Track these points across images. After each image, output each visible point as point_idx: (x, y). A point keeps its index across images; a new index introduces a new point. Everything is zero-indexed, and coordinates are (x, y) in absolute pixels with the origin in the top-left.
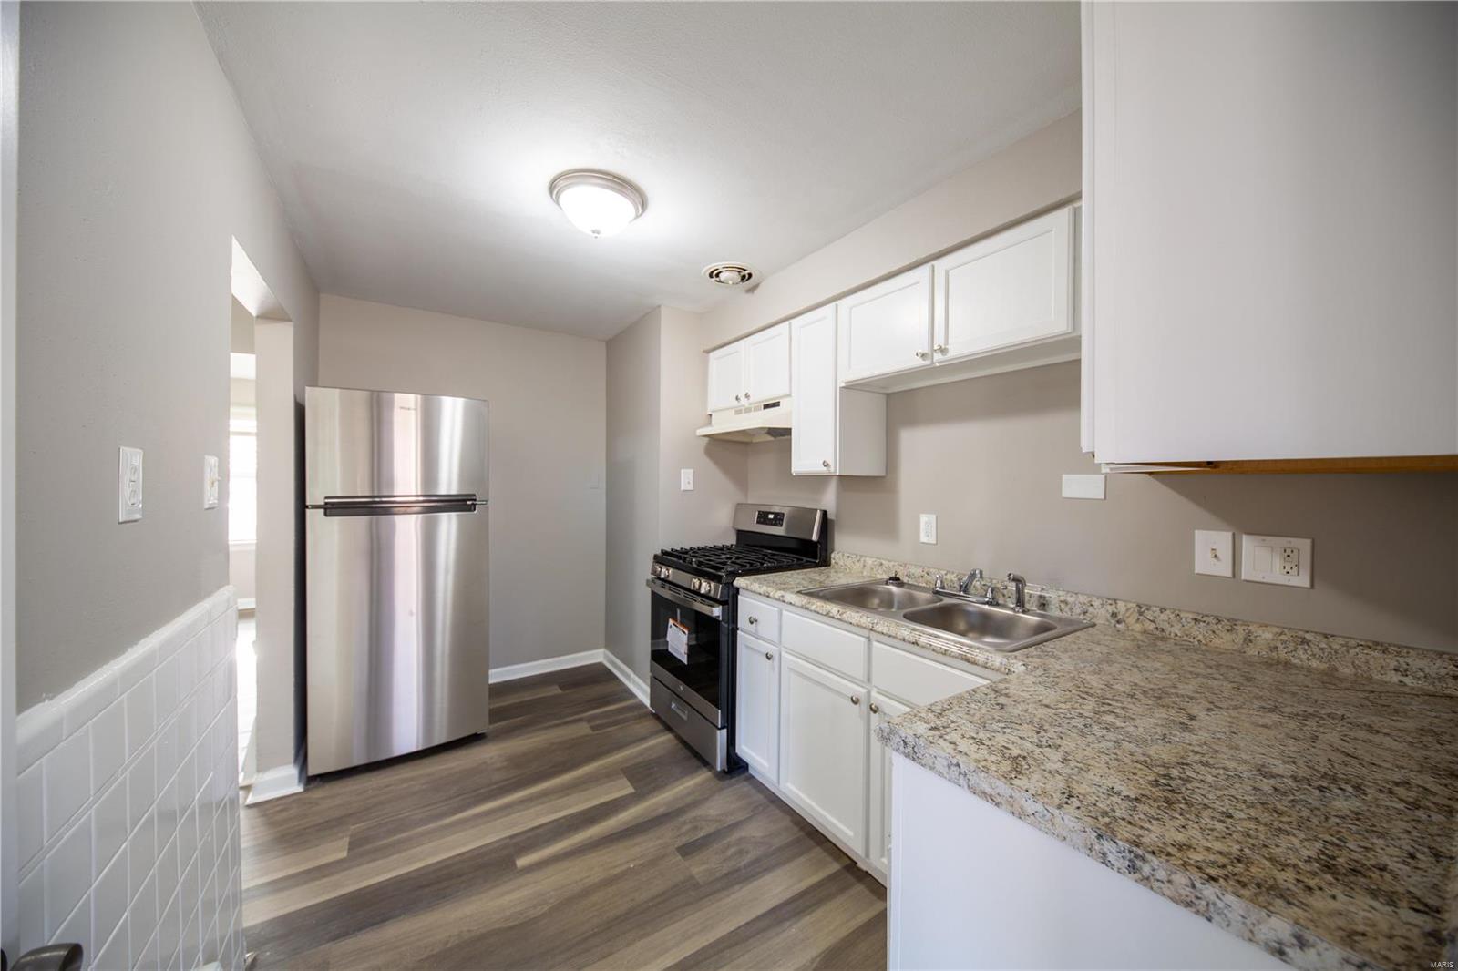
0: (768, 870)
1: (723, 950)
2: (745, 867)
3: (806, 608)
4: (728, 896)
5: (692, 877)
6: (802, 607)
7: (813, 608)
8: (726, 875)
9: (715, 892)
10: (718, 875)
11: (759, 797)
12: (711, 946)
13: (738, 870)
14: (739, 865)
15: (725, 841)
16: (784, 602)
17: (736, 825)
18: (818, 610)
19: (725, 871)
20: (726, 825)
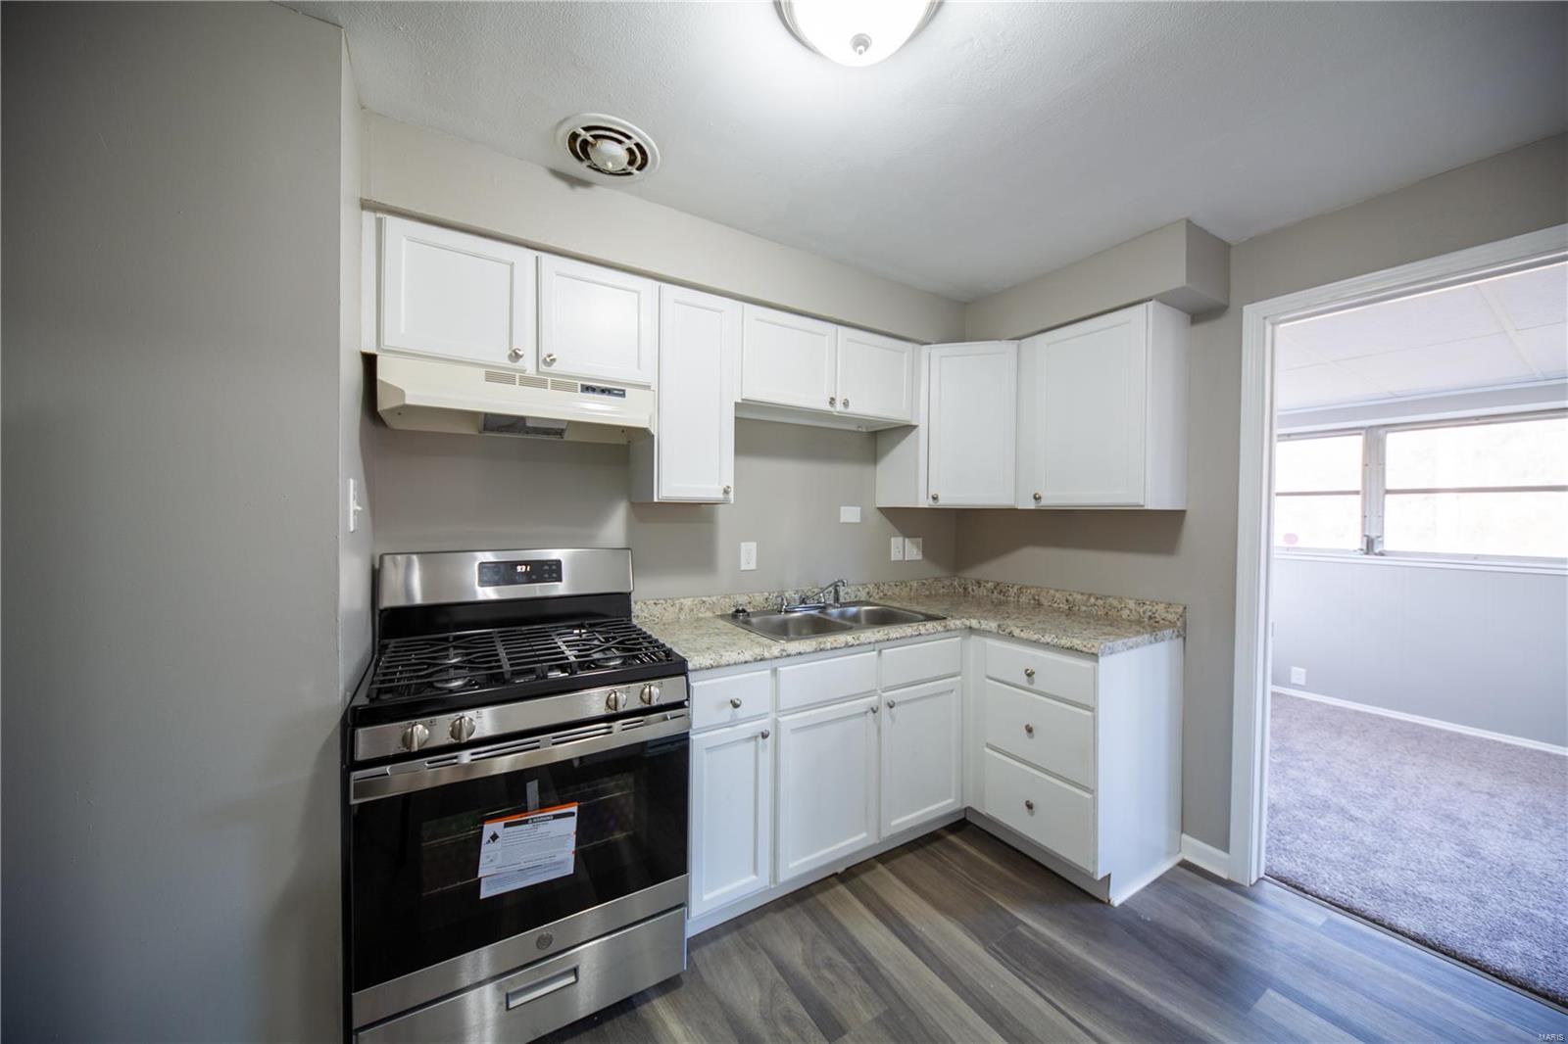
0: (854, 942)
1: (965, 988)
2: (851, 961)
3: (821, 650)
4: (898, 982)
5: (878, 1020)
6: (815, 651)
7: (829, 646)
8: (867, 981)
9: (896, 994)
10: (869, 990)
11: (727, 940)
12: (963, 998)
13: (858, 969)
14: (852, 969)
15: (813, 982)
16: (789, 656)
17: (782, 968)
18: (835, 645)
19: (863, 983)
20: (782, 979)
